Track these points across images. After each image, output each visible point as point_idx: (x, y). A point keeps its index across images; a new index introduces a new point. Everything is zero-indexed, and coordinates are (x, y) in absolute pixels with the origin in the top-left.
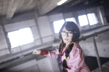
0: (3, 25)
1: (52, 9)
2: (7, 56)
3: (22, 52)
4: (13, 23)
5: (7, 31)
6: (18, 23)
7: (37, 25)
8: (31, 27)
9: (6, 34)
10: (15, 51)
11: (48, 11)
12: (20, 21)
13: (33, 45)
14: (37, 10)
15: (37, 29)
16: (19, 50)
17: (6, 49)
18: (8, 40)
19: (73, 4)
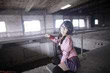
0: (22, 15)
1: (57, 11)
2: (21, 36)
3: (31, 36)
4: (29, 15)
5: (24, 19)
6: (32, 16)
7: (45, 20)
8: (40, 20)
9: (23, 21)
10: (27, 35)
11: (54, 12)
12: (33, 15)
13: (39, 33)
14: (47, 9)
15: (44, 23)
16: (30, 34)
17: (21, 32)
18: (23, 26)
19: (72, 11)
